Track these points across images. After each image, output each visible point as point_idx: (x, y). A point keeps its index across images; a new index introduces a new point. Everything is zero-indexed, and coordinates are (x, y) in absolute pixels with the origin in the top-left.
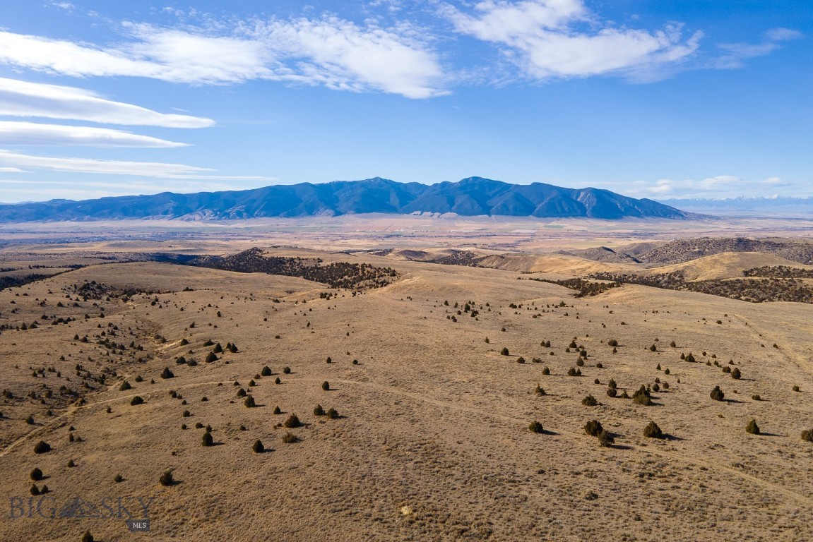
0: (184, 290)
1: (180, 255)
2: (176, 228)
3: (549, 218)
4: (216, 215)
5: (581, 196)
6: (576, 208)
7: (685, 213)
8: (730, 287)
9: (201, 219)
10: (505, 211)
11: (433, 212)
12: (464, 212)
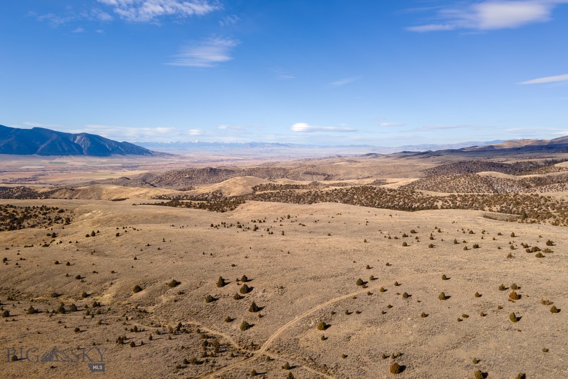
3: (52, 156)
5: (77, 139)
7: (152, 152)
8: (262, 197)
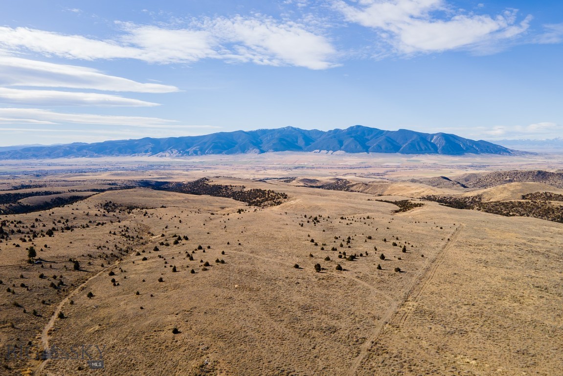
0: (161, 207)
1: (157, 182)
2: (153, 162)
3: (410, 155)
4: (180, 153)
5: (434, 139)
6: (430, 147)
7: (512, 151)
9: (170, 156)
10: (379, 150)
11: (328, 151)
12: (350, 150)
